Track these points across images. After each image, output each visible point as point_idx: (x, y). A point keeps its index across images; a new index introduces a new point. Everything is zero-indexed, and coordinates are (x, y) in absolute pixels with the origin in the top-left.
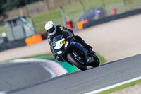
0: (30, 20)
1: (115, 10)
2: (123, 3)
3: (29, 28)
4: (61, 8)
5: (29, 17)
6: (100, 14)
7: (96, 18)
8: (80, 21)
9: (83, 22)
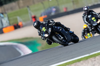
0: (6, 15)
1: (66, 8)
2: (72, 4)
3: (5, 21)
4: (28, 7)
5: (6, 13)
6: (56, 11)
7: (53, 14)
8: (41, 16)
9: (43, 17)
